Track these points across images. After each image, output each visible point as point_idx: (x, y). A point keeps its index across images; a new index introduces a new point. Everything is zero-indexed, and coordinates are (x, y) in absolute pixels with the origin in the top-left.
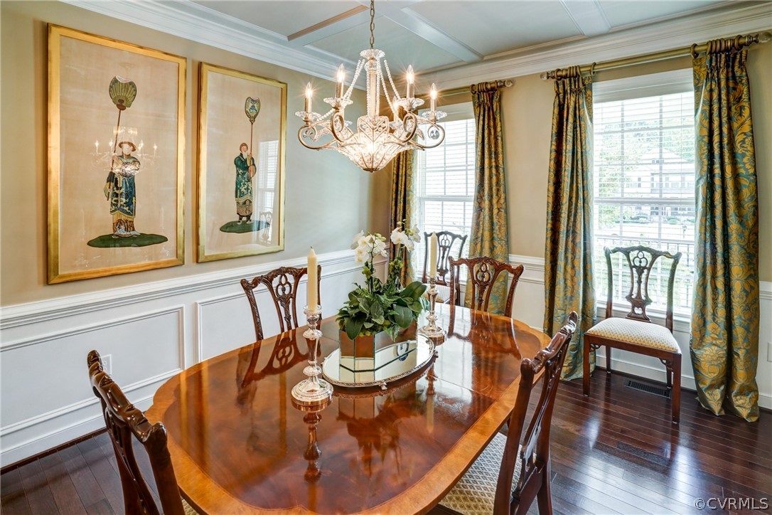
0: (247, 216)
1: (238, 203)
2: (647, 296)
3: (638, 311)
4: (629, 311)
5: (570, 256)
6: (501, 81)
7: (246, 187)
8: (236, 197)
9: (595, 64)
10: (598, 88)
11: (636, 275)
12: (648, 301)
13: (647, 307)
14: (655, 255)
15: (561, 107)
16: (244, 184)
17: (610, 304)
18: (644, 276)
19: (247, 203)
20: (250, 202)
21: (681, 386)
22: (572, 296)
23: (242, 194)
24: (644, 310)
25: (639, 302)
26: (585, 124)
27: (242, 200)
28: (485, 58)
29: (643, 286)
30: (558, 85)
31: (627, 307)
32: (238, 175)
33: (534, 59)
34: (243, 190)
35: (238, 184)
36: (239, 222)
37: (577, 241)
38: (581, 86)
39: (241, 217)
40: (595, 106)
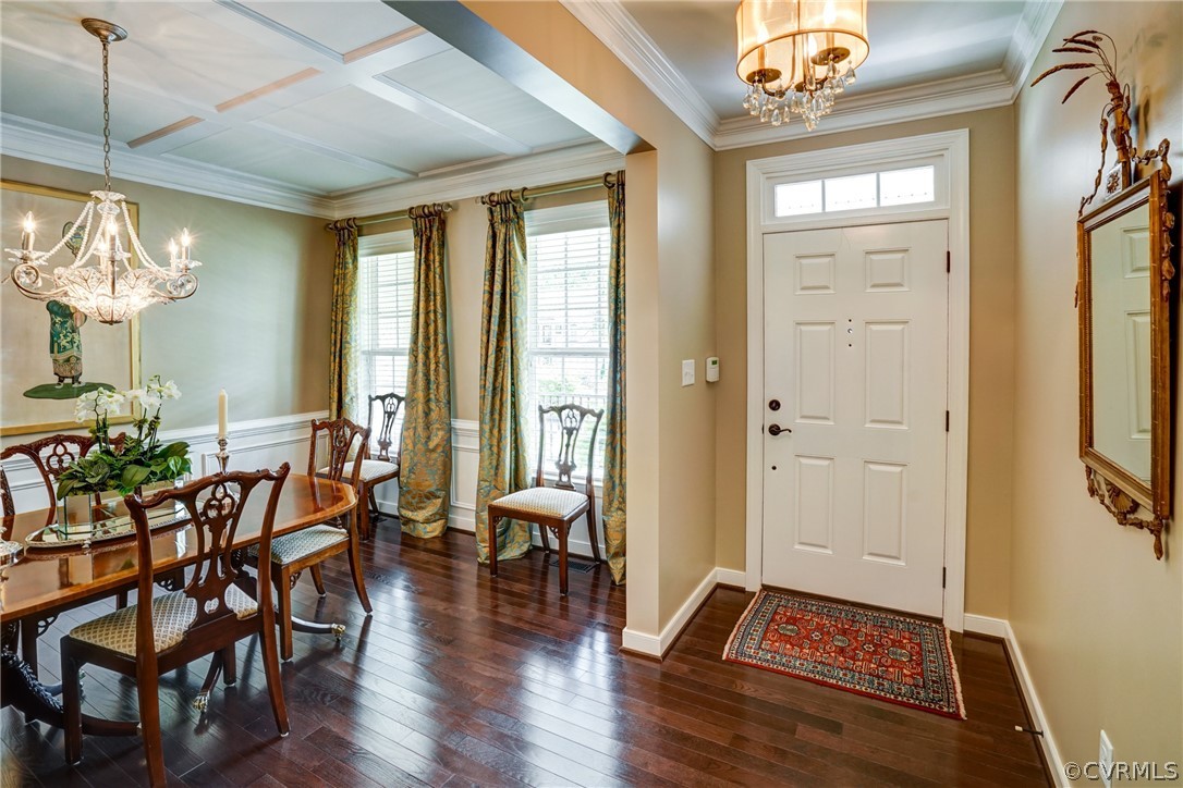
0: (73, 378)
1: (55, 361)
2: (572, 462)
3: (565, 479)
4: (557, 478)
5: (497, 416)
6: (439, 205)
7: (69, 339)
8: (52, 352)
9: (525, 189)
10: (531, 219)
11: (566, 436)
12: (573, 466)
13: (573, 473)
14: (583, 413)
15: (494, 237)
16: (65, 336)
17: (539, 472)
18: (573, 437)
19: (73, 360)
20: (78, 359)
21: (569, 551)
22: (498, 465)
23: (62, 349)
24: (569, 477)
25: (566, 469)
26: (516, 260)
27: (62, 357)
28: (421, 175)
29: (570, 449)
30: (491, 212)
31: (554, 474)
32: (54, 324)
33: (475, 178)
34: (64, 343)
35: (54, 337)
36: (59, 384)
37: (504, 399)
38: (512, 215)
39: (61, 379)
40: (529, 240)
